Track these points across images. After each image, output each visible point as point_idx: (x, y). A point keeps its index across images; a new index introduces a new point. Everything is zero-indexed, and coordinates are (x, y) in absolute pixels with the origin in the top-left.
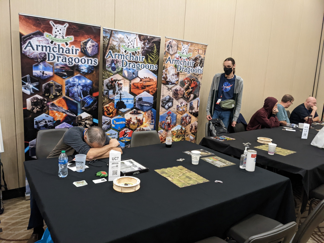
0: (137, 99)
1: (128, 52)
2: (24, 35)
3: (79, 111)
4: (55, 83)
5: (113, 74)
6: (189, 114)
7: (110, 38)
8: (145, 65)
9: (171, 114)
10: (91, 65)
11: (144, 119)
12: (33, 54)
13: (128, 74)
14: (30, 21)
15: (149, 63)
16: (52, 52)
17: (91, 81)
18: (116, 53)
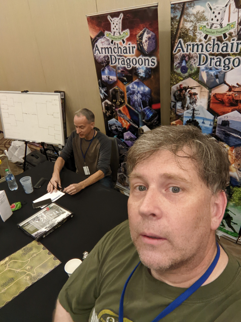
0: (220, 122)
1: (210, 38)
2: (93, 39)
3: (141, 123)
4: (119, 89)
5: (182, 79)
7: (181, 18)
10: (148, 67)
12: (100, 58)
13: (207, 78)
14: (94, 22)
17: (149, 89)
18: (188, 43)
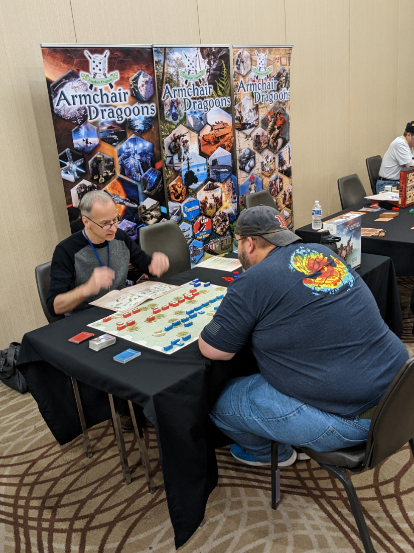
0: (211, 163)
1: (190, 83)
2: (53, 82)
3: (141, 197)
4: (103, 156)
5: (175, 127)
6: (279, 174)
7: (164, 62)
8: (214, 101)
9: (255, 180)
10: (148, 116)
11: (223, 194)
12: (69, 112)
13: (194, 122)
14: (58, 56)
15: (219, 96)
16: (93, 104)
17: (151, 144)
18: (175, 88)
